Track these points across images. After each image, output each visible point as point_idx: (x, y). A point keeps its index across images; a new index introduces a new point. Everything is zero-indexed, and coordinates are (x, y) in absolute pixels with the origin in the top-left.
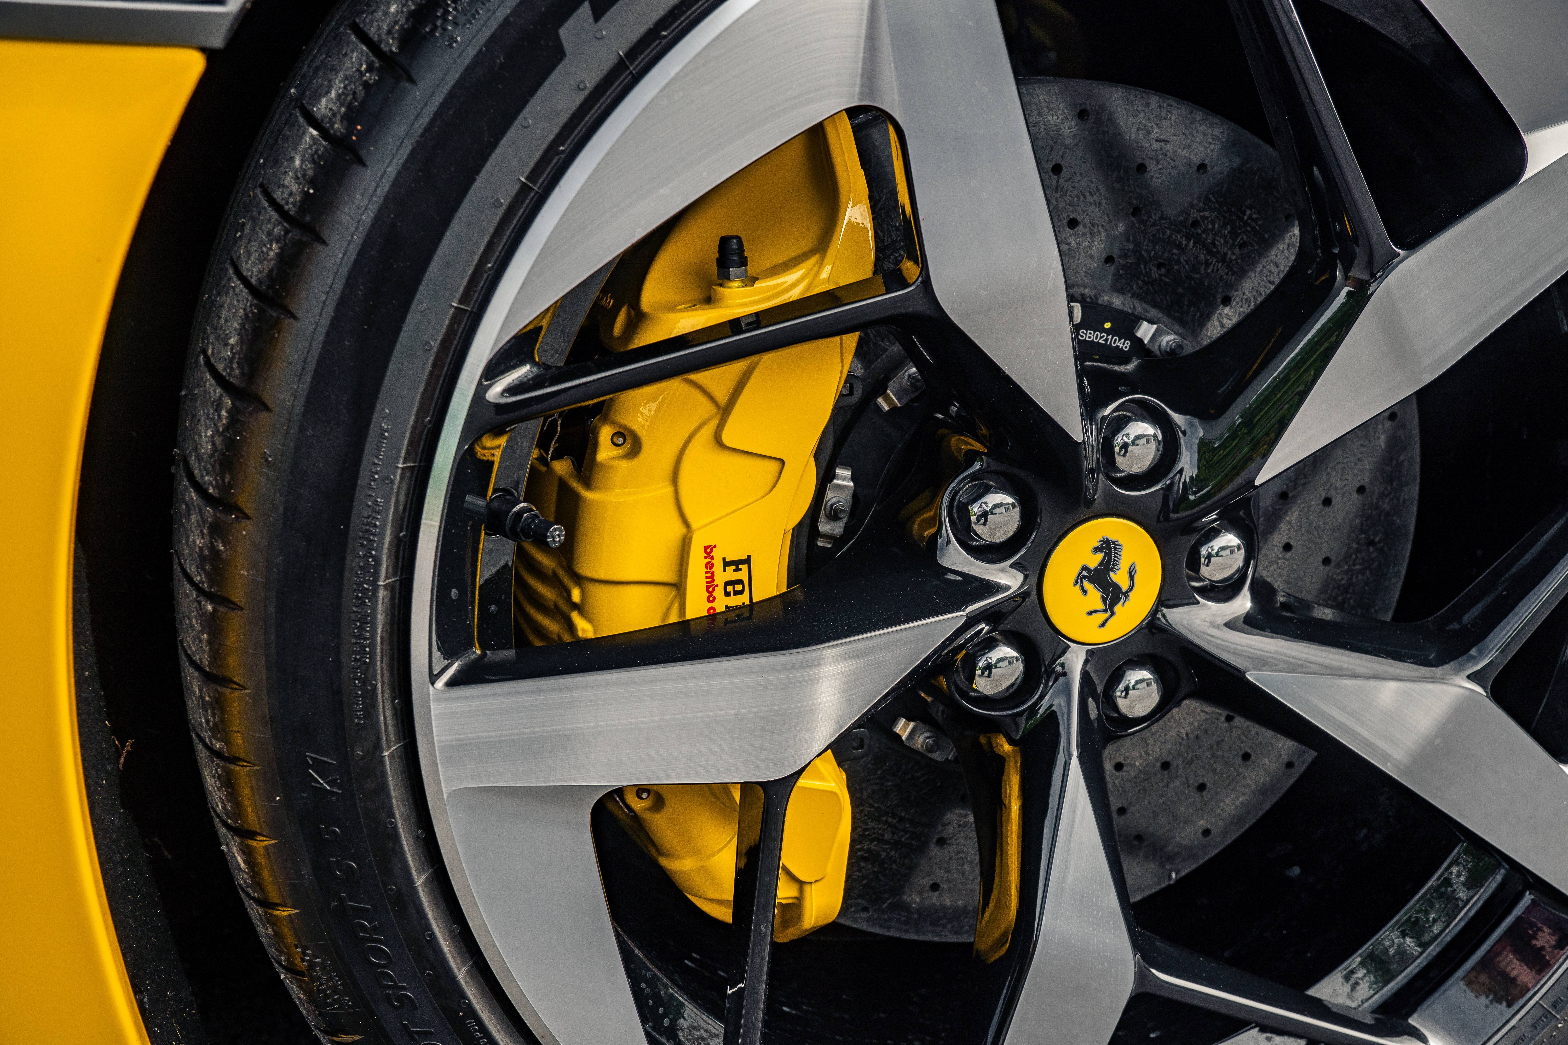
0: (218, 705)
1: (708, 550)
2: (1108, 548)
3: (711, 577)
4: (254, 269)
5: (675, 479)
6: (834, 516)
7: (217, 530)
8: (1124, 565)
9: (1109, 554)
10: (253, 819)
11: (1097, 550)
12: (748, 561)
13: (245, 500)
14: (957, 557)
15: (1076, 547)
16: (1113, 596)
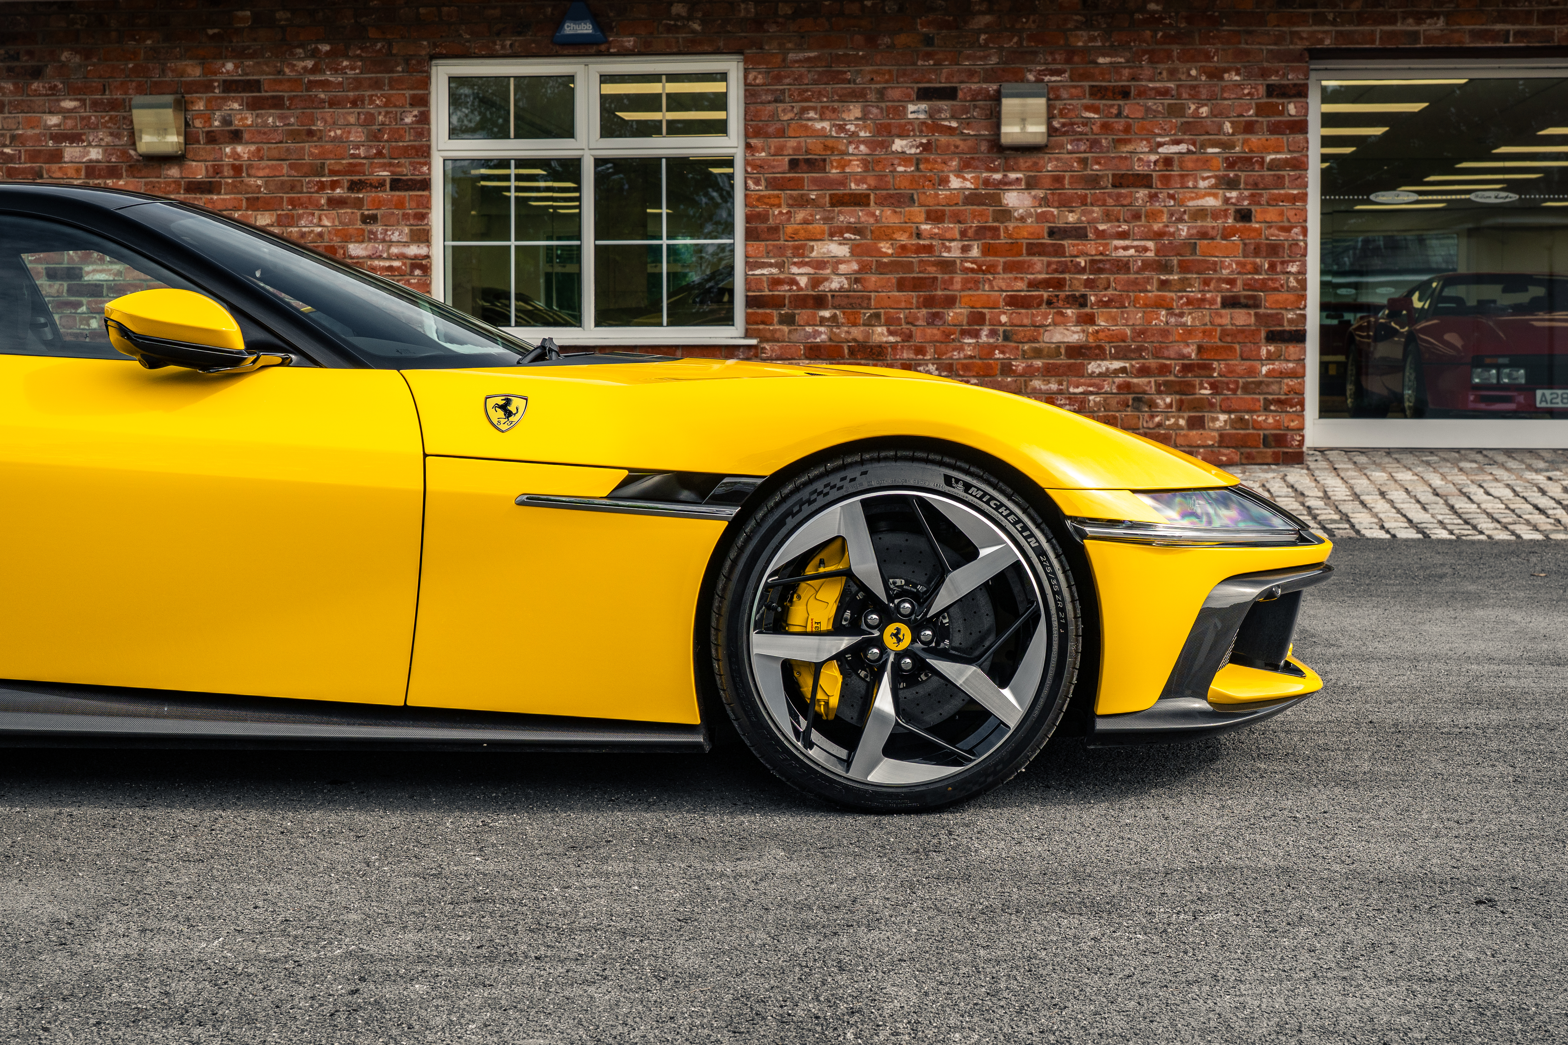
0: (717, 635)
1: (812, 620)
2: (898, 629)
3: (812, 625)
4: (732, 557)
5: (806, 605)
6: (846, 620)
7: (720, 602)
8: (902, 633)
9: (898, 631)
10: (720, 657)
11: (895, 629)
12: (820, 623)
13: (726, 597)
14: (864, 627)
15: (891, 628)
16: (899, 640)
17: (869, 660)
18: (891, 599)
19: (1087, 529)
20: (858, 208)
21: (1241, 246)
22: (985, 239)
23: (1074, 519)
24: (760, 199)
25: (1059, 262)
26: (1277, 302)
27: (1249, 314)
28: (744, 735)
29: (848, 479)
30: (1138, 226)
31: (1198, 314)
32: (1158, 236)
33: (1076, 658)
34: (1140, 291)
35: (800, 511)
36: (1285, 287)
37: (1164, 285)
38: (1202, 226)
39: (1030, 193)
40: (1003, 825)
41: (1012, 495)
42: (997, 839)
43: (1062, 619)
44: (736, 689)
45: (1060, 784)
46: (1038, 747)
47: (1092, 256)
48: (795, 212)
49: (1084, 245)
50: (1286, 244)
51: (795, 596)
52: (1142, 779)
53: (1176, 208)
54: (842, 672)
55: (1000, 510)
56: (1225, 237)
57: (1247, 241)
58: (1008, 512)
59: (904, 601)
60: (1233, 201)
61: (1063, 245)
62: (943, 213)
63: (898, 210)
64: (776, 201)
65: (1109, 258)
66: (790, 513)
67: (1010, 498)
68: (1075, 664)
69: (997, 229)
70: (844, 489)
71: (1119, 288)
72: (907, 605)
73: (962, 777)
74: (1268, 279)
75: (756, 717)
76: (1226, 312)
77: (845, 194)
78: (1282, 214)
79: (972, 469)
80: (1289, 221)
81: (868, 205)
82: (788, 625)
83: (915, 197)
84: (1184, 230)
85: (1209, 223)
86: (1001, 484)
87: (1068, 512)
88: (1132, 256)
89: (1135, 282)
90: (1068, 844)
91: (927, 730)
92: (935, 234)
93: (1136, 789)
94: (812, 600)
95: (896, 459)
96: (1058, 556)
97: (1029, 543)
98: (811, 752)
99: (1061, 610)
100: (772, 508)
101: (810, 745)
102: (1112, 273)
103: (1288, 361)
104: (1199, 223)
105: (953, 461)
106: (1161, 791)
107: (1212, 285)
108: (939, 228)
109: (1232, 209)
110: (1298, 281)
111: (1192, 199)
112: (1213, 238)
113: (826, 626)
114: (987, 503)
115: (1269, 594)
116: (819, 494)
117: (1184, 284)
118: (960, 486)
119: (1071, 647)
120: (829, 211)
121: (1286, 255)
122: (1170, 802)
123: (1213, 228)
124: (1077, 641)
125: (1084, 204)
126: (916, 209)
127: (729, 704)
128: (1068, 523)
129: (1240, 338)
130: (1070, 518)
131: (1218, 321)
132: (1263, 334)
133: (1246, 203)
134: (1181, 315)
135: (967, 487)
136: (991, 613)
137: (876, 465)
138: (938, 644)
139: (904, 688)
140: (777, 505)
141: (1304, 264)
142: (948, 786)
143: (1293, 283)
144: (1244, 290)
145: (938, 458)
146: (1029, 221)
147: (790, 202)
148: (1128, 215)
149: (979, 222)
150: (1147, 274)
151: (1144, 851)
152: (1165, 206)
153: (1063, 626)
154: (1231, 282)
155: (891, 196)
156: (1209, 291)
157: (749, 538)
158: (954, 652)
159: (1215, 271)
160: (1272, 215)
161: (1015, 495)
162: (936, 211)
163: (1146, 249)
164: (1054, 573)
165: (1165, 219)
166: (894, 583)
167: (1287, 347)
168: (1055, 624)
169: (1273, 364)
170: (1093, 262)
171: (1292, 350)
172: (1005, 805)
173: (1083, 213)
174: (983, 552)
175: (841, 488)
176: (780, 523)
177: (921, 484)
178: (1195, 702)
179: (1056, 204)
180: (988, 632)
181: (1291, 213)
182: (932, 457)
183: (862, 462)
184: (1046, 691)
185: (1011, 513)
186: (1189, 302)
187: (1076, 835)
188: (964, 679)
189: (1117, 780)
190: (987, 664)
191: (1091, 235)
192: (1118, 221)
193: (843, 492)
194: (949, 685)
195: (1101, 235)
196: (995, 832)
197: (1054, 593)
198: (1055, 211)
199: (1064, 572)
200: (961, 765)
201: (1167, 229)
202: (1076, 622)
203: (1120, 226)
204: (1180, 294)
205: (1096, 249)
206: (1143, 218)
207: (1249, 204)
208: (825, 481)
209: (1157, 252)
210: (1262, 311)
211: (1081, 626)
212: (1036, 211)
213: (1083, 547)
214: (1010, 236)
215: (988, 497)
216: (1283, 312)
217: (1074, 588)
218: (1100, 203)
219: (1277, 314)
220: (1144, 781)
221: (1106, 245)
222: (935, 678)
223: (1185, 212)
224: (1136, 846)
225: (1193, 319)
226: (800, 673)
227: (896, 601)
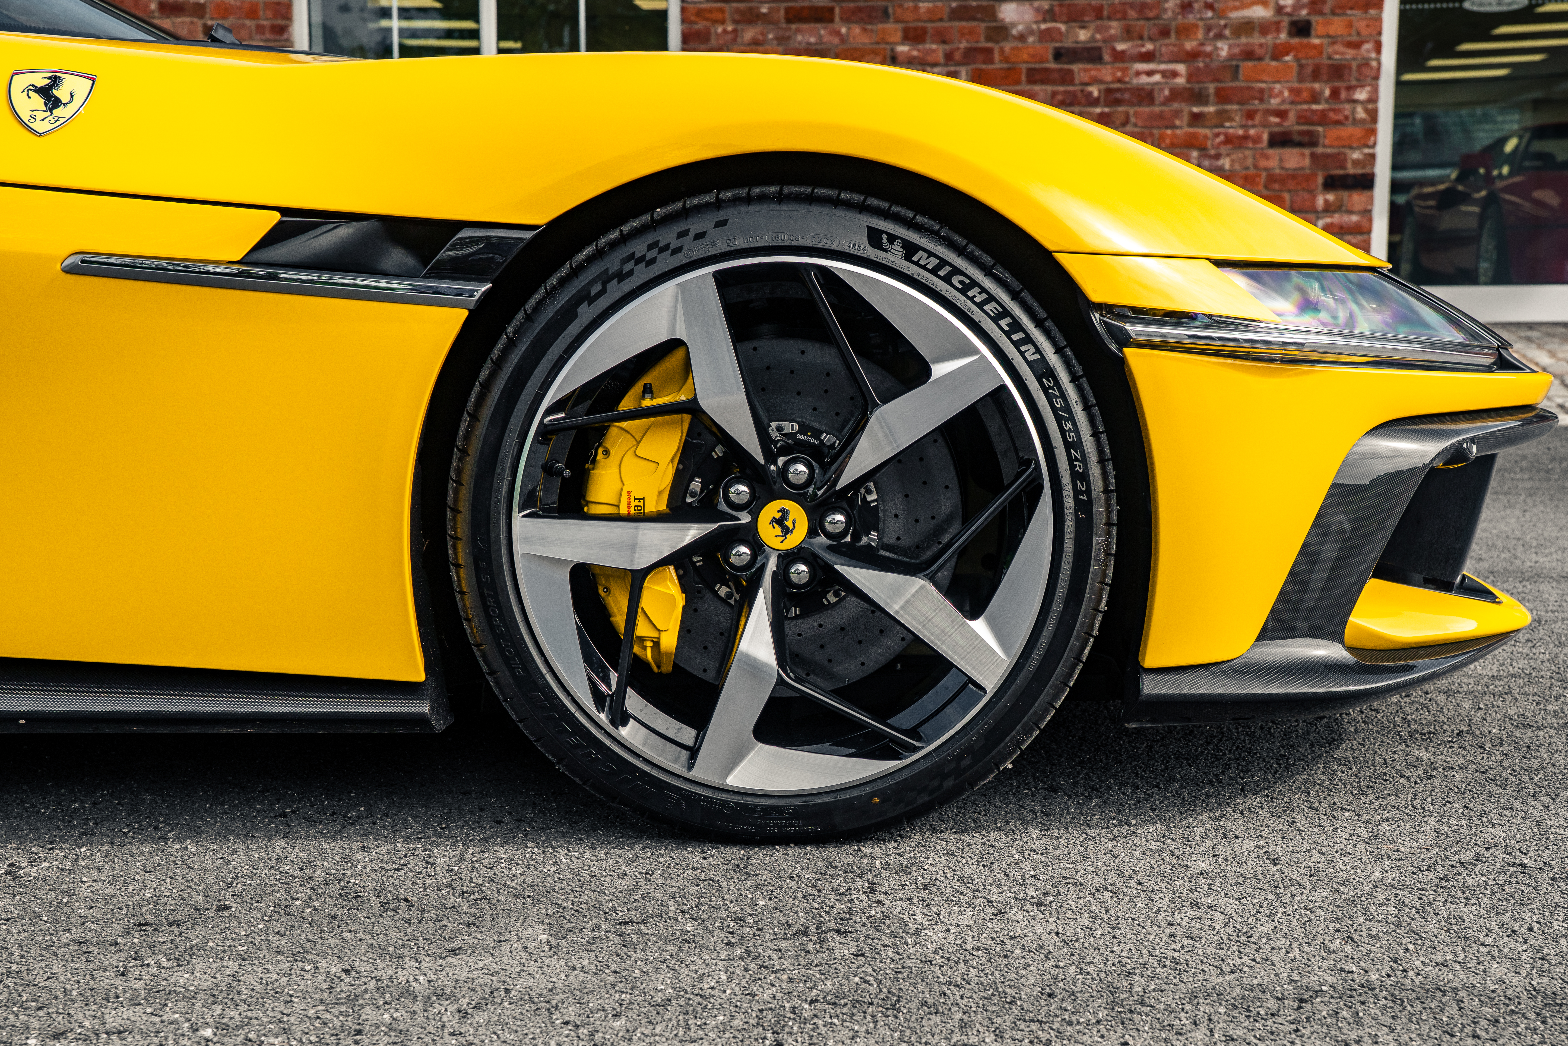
0: (455, 520)
1: (629, 493)
2: (784, 512)
3: (629, 503)
5: (620, 467)
6: (693, 495)
7: (460, 460)
8: (791, 519)
9: (784, 513)
10: (461, 562)
11: (779, 511)
12: (643, 499)
13: (470, 451)
14: (723, 507)
15: (771, 510)
16: (786, 531)
17: (732, 566)
18: (771, 457)
19: (1131, 328)
20: (819, 26)
21: (1296, 68)
22: (975, 62)
23: (1106, 308)
24: (700, 13)
25: (1065, 92)
26: (1339, 138)
27: (1303, 155)
28: (505, 701)
29: (692, 234)
30: (1167, 45)
31: (1238, 155)
32: (1191, 57)
33: (1106, 565)
34: (1167, 127)
35: (603, 292)
36: (1351, 119)
37: (1196, 119)
38: (1247, 44)
39: (1031, 5)
40: (971, 870)
41: (993, 267)
42: (958, 903)
43: (1082, 493)
44: (489, 618)
45: (1075, 784)
46: (1036, 724)
47: (1107, 83)
48: (743, 30)
49: (1099, 70)
50: (1354, 65)
51: (600, 450)
52: (1216, 775)
53: (1215, 21)
54: (684, 588)
55: (970, 294)
56: (1276, 57)
57: (1304, 62)
58: (984, 296)
59: (795, 461)
60: (1288, 10)
61: (1071, 72)
62: (924, 31)
63: (869, 27)
64: (719, 16)
65: (1128, 86)
66: (585, 297)
67: (988, 272)
68: (1105, 575)
69: (990, 51)
70: (684, 253)
71: (1140, 123)
72: (801, 468)
73: (897, 778)
74: (1330, 110)
75: (525, 669)
76: (1275, 152)
77: (803, 8)
78: (1350, 25)
79: (920, 219)
80: (1359, 34)
81: (831, 20)
82: (588, 503)
83: (890, 10)
84: (1224, 49)
85: (1256, 39)
86: (972, 247)
87: (1095, 296)
88: (1157, 83)
89: (1160, 116)
90: (1094, 917)
91: (837, 693)
92: (914, 58)
93: (1208, 796)
94: (629, 457)
95: (780, 198)
96: (1074, 379)
97: (1022, 354)
98: (625, 732)
99: (1080, 477)
100: (554, 288)
101: (621, 718)
102: (1131, 104)
103: (1350, 212)
104: (1244, 40)
105: (885, 205)
106: (1253, 801)
107: (1258, 119)
108: (919, 50)
109: (1285, 22)
110: (1367, 111)
111: (1236, 8)
112: (1260, 59)
113: (656, 504)
114: (947, 279)
115: (1456, 454)
116: (638, 261)
117: (1223, 117)
118: (897, 247)
119: (1098, 544)
120: (784, 29)
121: (1352, 78)
122: (1275, 824)
123: (1261, 45)
124: (1109, 533)
125: (1099, 17)
126: (890, 26)
127: (478, 646)
128: (1096, 317)
129: (1291, 185)
130: (1100, 307)
131: (1263, 163)
132: (1320, 180)
133: (1304, 12)
134: (1217, 157)
135: (910, 250)
136: (954, 484)
137: (743, 209)
138: (856, 537)
139: (797, 617)
140: (563, 282)
141: (1375, 90)
142: (874, 794)
143: (1361, 113)
144: (1298, 124)
145: (858, 198)
146: (1031, 39)
147: (737, 17)
148: (1154, 31)
149: (968, 41)
150: (1176, 106)
151: (1244, 939)
152: (1201, 19)
153: (1084, 506)
154: (1282, 114)
155: (860, 10)
156: (1253, 126)
157: (512, 344)
158: (887, 554)
159: (1262, 100)
160: (1337, 27)
161: (998, 267)
162: (916, 29)
163: (1175, 74)
164: (1068, 409)
165: (1200, 34)
166: (779, 429)
167: (1350, 196)
168: (1069, 502)
169: (1332, 217)
170: (1109, 91)
171: (1357, 199)
172: (978, 826)
173: (1098, 29)
174: (939, 370)
175: (678, 250)
176: (568, 314)
177: (825, 244)
178: (1318, 647)
179: (1064, 18)
180: (949, 520)
181: (1361, 25)
182: (845, 196)
183: (718, 205)
184: (1051, 625)
185: (991, 298)
186: (1228, 140)
187: (1108, 895)
188: (901, 602)
189: (1172, 779)
190: (945, 575)
191: (1107, 58)
192: (1141, 38)
193: (681, 259)
194: (878, 613)
195: (1119, 57)
196: (956, 885)
197: (1068, 446)
198: (1062, 27)
199: (1087, 408)
200: (896, 756)
201: (1202, 48)
202: (1108, 499)
203: (1143, 46)
204: (1216, 130)
205: (1113, 75)
206: (1173, 35)
207: (1309, 14)
208: (650, 238)
209: (1190, 77)
210: (1319, 150)
211: (1116, 508)
212: (1039, 28)
213: (1122, 363)
214: (1006, 60)
215: (947, 269)
216: (1347, 151)
217: (1104, 438)
218: (1118, 16)
219: (1339, 154)
220: (1220, 781)
221: (1125, 70)
222: (852, 600)
223: (1225, 26)
224: (1227, 924)
225: (1233, 161)
226: (607, 590)
227: (781, 461)
